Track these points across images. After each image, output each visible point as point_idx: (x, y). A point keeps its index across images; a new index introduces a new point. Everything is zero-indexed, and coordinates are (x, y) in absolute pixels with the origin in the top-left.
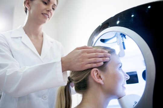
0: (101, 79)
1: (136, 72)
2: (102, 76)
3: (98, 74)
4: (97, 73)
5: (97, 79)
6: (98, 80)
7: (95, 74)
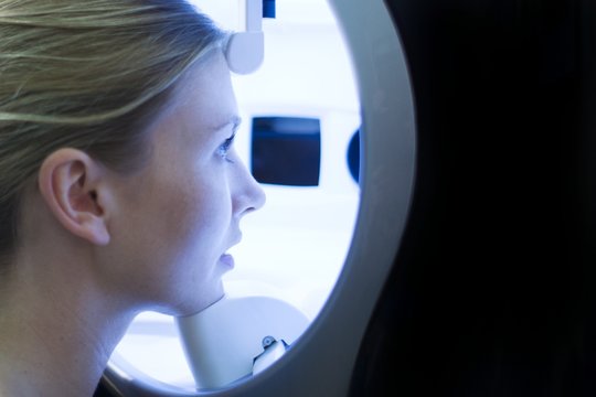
0: (100, 211)
1: (317, 122)
2: (106, 195)
3: (82, 181)
4: (77, 177)
5: (75, 214)
6: (80, 221)
7: (67, 182)
